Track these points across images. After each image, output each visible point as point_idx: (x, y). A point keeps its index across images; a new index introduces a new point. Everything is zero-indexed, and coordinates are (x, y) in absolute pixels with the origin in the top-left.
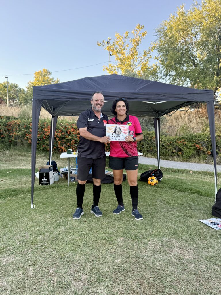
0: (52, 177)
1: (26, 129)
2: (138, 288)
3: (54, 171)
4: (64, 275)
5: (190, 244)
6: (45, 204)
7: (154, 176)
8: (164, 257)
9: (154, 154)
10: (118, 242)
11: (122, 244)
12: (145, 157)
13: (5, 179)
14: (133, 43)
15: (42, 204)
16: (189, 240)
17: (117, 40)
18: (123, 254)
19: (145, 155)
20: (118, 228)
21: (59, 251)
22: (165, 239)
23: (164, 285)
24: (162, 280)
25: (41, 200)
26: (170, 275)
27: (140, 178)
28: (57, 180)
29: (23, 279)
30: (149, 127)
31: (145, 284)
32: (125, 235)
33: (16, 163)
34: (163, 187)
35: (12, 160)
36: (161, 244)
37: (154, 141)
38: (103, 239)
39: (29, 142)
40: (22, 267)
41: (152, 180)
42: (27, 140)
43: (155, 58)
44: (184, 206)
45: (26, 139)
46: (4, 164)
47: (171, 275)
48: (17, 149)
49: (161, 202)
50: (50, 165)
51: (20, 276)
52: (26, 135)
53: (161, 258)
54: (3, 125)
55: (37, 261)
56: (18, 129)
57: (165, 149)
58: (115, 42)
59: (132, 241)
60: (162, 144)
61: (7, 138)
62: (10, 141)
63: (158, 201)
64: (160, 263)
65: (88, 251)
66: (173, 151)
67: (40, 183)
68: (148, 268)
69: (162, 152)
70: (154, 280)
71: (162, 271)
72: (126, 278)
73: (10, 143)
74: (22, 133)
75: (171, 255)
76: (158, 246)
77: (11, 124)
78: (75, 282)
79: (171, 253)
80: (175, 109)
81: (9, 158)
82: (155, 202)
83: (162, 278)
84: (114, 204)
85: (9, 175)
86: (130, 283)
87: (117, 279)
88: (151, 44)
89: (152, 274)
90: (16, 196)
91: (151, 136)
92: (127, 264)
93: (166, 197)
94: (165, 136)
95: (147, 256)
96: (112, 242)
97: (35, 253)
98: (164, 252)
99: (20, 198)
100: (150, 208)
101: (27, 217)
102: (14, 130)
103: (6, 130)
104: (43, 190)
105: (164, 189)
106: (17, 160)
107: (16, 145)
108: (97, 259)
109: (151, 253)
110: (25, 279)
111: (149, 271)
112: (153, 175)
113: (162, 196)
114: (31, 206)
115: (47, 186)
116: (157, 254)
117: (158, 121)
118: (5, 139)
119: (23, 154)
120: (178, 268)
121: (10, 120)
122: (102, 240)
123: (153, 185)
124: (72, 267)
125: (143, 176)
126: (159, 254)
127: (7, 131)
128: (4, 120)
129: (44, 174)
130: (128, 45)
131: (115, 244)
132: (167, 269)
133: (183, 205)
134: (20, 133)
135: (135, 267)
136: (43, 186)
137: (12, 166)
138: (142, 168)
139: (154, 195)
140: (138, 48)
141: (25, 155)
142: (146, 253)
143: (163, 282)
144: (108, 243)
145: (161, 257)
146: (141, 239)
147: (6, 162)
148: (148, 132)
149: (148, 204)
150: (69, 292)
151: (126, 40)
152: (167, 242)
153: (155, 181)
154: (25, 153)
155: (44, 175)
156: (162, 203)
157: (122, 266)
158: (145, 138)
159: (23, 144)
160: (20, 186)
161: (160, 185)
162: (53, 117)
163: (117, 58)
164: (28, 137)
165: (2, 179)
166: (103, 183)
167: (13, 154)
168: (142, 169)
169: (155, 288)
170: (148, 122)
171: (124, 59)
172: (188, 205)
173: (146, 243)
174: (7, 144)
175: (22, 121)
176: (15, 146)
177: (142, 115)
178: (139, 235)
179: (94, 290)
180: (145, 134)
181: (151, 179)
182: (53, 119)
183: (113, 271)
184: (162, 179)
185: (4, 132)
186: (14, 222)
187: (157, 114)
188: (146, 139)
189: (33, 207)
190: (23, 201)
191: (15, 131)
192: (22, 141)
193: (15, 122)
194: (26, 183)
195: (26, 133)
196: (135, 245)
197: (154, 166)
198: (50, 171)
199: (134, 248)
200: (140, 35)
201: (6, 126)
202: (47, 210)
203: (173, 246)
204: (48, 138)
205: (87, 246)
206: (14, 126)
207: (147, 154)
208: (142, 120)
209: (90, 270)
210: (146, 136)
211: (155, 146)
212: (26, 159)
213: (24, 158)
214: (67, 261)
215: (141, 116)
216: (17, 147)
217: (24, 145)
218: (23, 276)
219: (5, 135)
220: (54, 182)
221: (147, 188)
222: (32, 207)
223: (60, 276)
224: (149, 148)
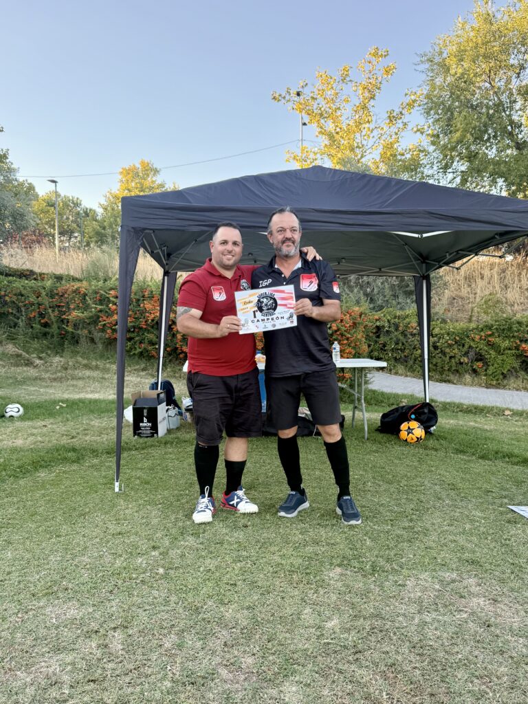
0: (164, 419)
1: (102, 305)
2: (384, 693)
3: (167, 405)
4: (198, 653)
5: (512, 590)
6: (147, 483)
7: (415, 420)
8: (446, 618)
9: (411, 367)
10: (330, 580)
11: (340, 584)
12: (391, 374)
13: (52, 423)
14: (360, 93)
15: (142, 482)
16: (509, 578)
17: (320, 88)
18: (343, 608)
19: (391, 370)
20: (328, 544)
21: (184, 595)
22: (448, 576)
23: (449, 687)
24: (444, 674)
25: (139, 473)
26: (466, 664)
27: (379, 424)
28: (175, 427)
29: (99, 660)
30: (400, 300)
31: (402, 682)
32: (345, 562)
33: (76, 386)
34: (438, 447)
35: (68, 379)
36: (437, 587)
37: (412, 335)
38: (293, 569)
39: (107, 336)
40: (97, 632)
41: (410, 431)
42: (103, 330)
43: (415, 129)
44: (494, 495)
45: (99, 329)
46: (47, 387)
47: (468, 664)
48: (78, 352)
49: (436, 484)
50: (157, 389)
51: (91, 653)
52: (101, 319)
53: (439, 621)
54: (47, 295)
55: (133, 617)
56: (81, 305)
57: (440, 355)
58: (315, 90)
59: (365, 576)
60: (434, 343)
61: (55, 326)
62: (63, 332)
63: (426, 483)
64: (438, 633)
65: (256, 598)
66: (462, 361)
67: (135, 434)
68: (408, 644)
69: (434, 363)
70: (423, 675)
71: (444, 653)
72: (353, 667)
73: (63, 336)
74: (91, 314)
75: (465, 616)
76: (430, 590)
77: (66, 293)
78: (226, 672)
79: (465, 609)
80: (470, 251)
81: (59, 374)
82: (418, 484)
83: (445, 670)
84: (315, 488)
85: (60, 413)
86: (364, 680)
87: (330, 668)
88: (406, 95)
89: (418, 659)
90: (79, 463)
91: (405, 322)
92: (353, 633)
93: (448, 474)
94: (441, 323)
95: (404, 615)
96: (315, 577)
97: (128, 598)
98: (446, 606)
99: (89, 467)
100: (407, 499)
101: (106, 513)
102: (72, 307)
103: (53, 307)
104: (143, 449)
105: (441, 454)
106: (80, 379)
107: (78, 343)
108: (278, 619)
109: (413, 609)
110: (105, 660)
111: (410, 651)
112: (413, 416)
113: (437, 470)
114: (116, 487)
115: (152, 439)
116: (428, 612)
117: (424, 282)
118: (52, 328)
119: (94, 363)
120: (484, 648)
121: (63, 282)
122: (289, 571)
123: (412, 441)
124: (216, 634)
125: (386, 420)
126: (435, 610)
127: (56, 309)
128: (48, 283)
129: (145, 412)
130: (349, 99)
131: (322, 584)
132: (456, 649)
133: (492, 491)
134: (86, 314)
135: (373, 640)
136: (141, 440)
137: (67, 392)
138: (382, 402)
139: (416, 468)
140: (373, 106)
141: (97, 368)
142: (402, 609)
143: (447, 680)
144: (304, 579)
145: (441, 618)
146: (387, 572)
147: (54, 384)
148: (398, 313)
149: (401, 488)
150: (211, 695)
151: (344, 86)
152: (453, 581)
153: (419, 432)
154: (98, 363)
155: (145, 414)
156: (437, 487)
157: (342, 636)
158: (389, 327)
159: (92, 340)
160: (87, 438)
161: (431, 443)
162: (166, 273)
163: (320, 130)
164: (104, 325)
165: (43, 423)
167: (70, 363)
168: (383, 404)
169: (426, 693)
170: (396, 288)
171: (337, 133)
172: (504, 493)
173: (400, 582)
174: (55, 339)
175: (90, 285)
176: (74, 344)
177: (383, 268)
178: (382, 562)
179: (274, 692)
180: (389, 318)
181: (409, 428)
182: (166, 278)
183: (319, 650)
184: (434, 427)
185: (50, 311)
186: (74, 524)
187: (424, 265)
188: (392, 329)
189: (120, 490)
190: (95, 473)
191: (74, 309)
192: (90, 332)
193: (76, 287)
194: (101, 433)
195: (100, 314)
196: (372, 586)
197: (411, 396)
198: (159, 404)
199: (371, 595)
200: (379, 74)
201: (52, 296)
202: (152, 497)
203: (470, 593)
204: (152, 327)
205: (253, 584)
206: (73, 298)
207: (394, 366)
208: (382, 283)
209: (262, 644)
210: (392, 321)
211: (414, 348)
212: (101, 376)
213: (96, 374)
214: (204, 619)
215: (383, 270)
216: (78, 348)
217: (95, 343)
218: (98, 652)
219: (51, 319)
220: (167, 430)
221: (397, 449)
222: (117, 490)
223: (188, 656)
224: (399, 351)
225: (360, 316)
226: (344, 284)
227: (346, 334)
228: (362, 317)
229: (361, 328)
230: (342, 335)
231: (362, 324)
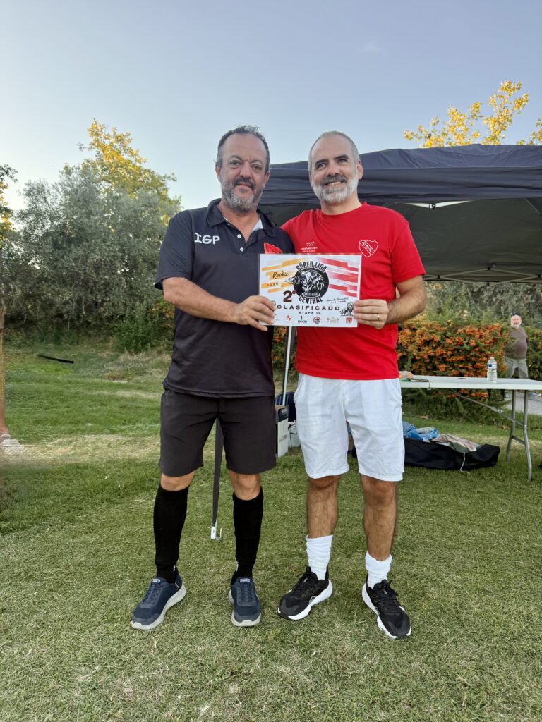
0: (285, 437)
3: (289, 421)
14: (491, 126)
17: (451, 124)
30: (536, 319)
50: (281, 404)
58: (447, 127)
88: (538, 126)
114: (212, 531)
130: (479, 134)
140: (503, 138)
151: (473, 122)
166: (427, 468)
170: (532, 306)
189: (218, 535)
198: (280, 420)
200: (510, 108)
208: (517, 302)
220: (289, 448)
222: (213, 536)
224: (537, 371)
225: (501, 332)
226: (476, 302)
227: (486, 350)
228: (504, 334)
229: (501, 345)
230: (481, 352)
231: (503, 340)
